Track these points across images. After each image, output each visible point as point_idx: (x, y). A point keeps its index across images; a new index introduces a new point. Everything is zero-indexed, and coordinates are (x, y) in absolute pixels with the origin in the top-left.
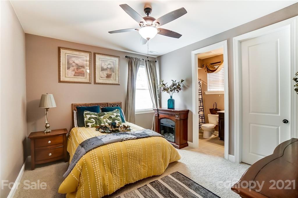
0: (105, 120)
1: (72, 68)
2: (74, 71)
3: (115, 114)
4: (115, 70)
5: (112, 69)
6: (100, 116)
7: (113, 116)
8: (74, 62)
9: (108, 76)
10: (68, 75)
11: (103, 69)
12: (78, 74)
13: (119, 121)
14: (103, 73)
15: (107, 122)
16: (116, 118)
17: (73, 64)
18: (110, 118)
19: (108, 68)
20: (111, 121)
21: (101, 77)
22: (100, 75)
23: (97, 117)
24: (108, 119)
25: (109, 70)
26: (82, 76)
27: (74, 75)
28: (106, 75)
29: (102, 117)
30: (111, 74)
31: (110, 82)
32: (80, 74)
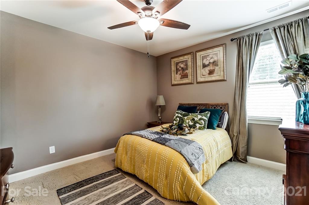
0: (187, 121)
1: (179, 73)
2: (180, 74)
3: (200, 117)
4: (219, 62)
5: (215, 63)
6: (184, 116)
7: (196, 119)
8: (180, 67)
9: (211, 72)
10: (176, 79)
11: (204, 66)
12: (183, 77)
13: (200, 126)
14: (205, 70)
15: (188, 124)
16: (198, 121)
17: (180, 68)
18: (193, 119)
19: (210, 63)
20: (193, 124)
21: (203, 76)
22: (202, 73)
23: (182, 116)
24: (191, 120)
25: (211, 65)
26: (186, 78)
27: (181, 78)
28: (208, 72)
29: (186, 118)
30: (214, 69)
31: (213, 78)
32: (185, 76)
